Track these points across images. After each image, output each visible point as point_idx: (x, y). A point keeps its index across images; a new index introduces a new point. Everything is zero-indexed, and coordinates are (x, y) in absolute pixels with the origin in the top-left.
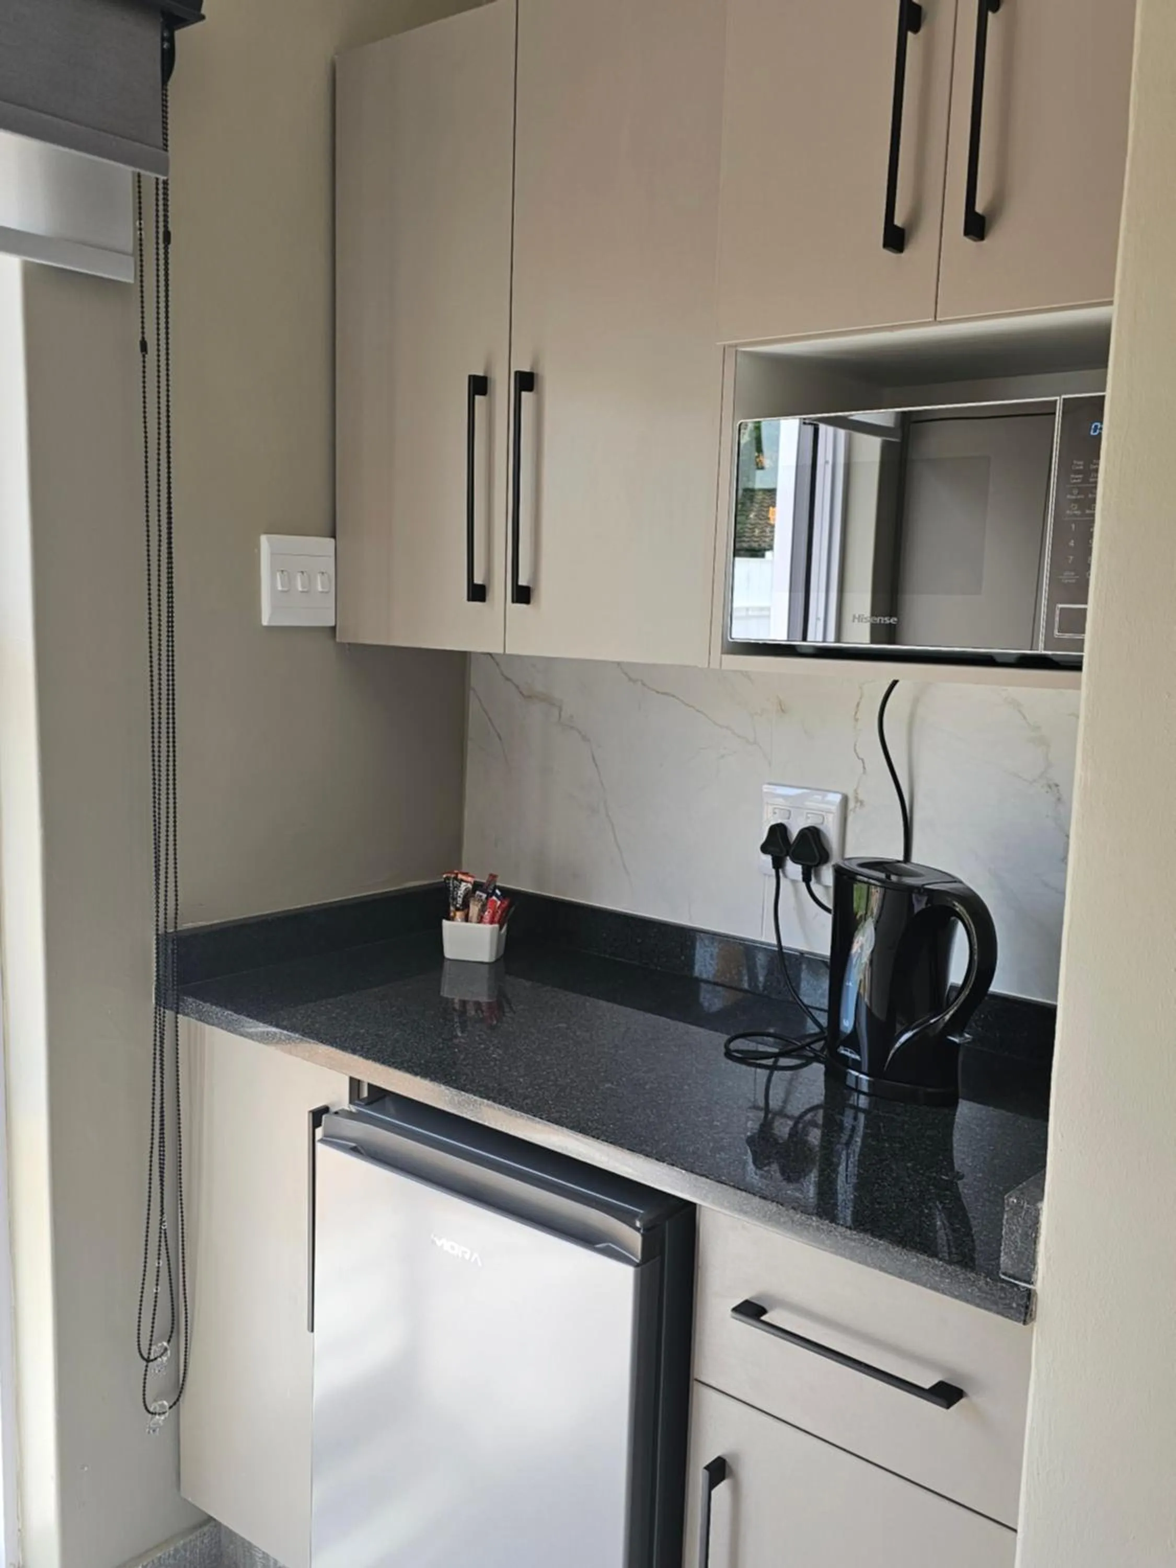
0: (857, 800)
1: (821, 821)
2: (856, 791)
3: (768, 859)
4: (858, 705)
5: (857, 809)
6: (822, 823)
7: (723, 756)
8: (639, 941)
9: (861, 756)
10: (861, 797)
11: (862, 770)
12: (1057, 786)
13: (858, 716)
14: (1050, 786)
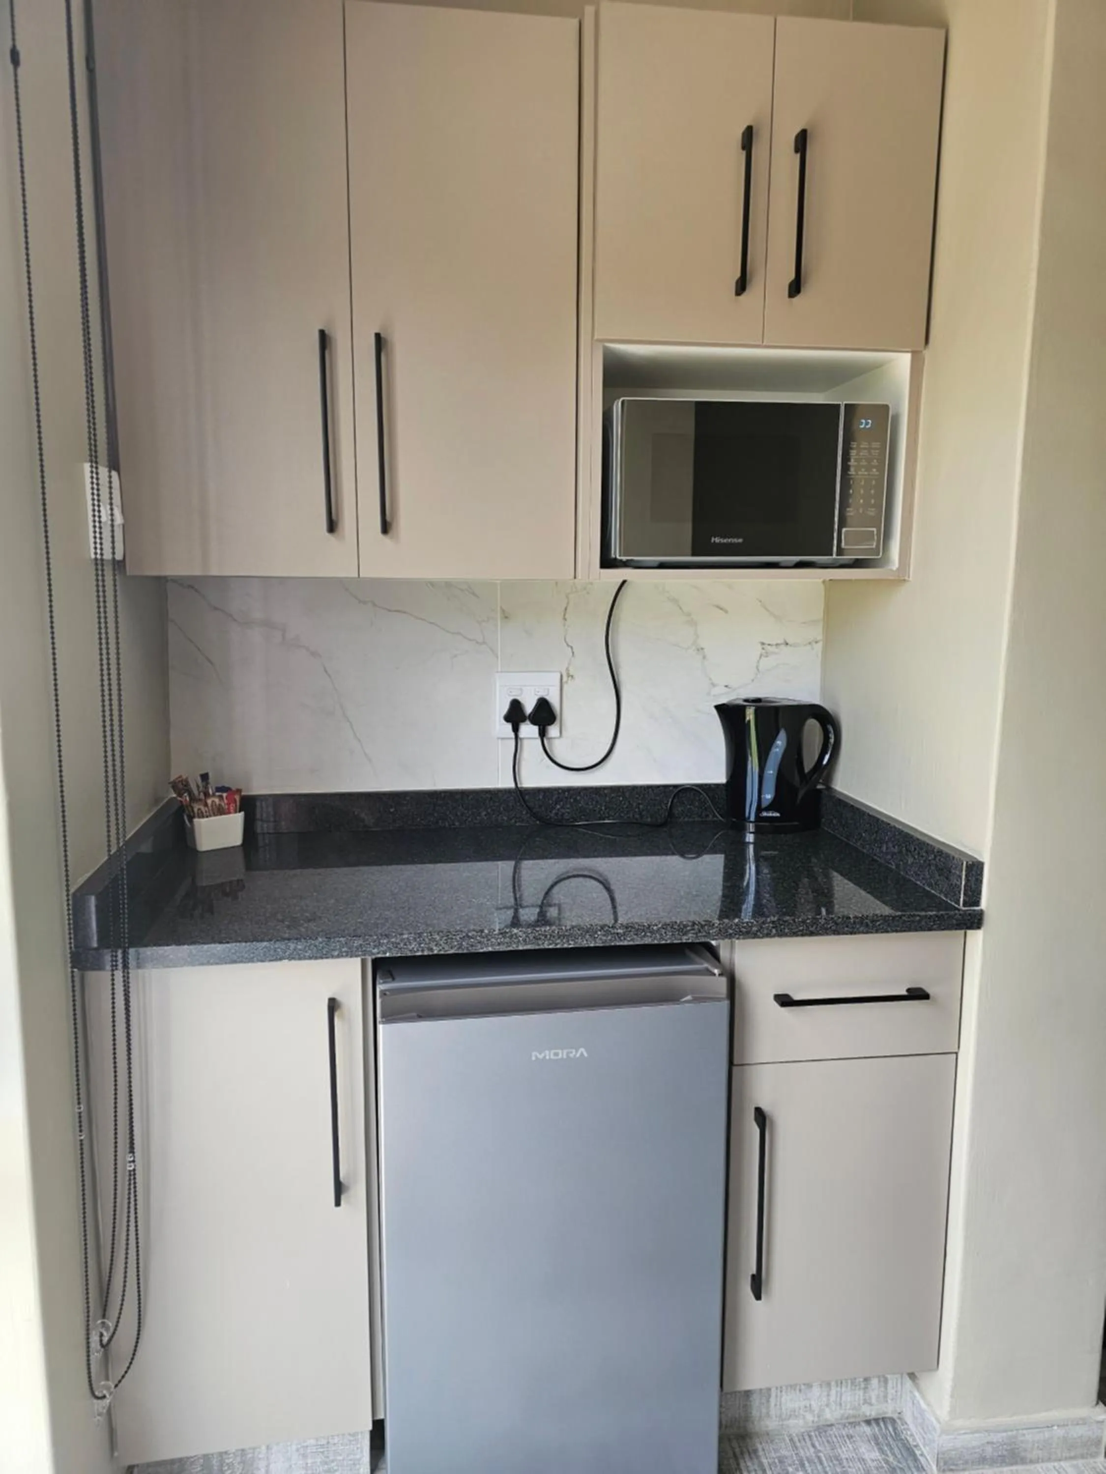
0: (569, 675)
1: (546, 693)
2: (567, 669)
3: (509, 726)
4: (566, 609)
5: (569, 682)
6: (548, 695)
7: (456, 656)
8: (392, 810)
9: (570, 644)
10: (571, 673)
11: (571, 654)
12: (702, 649)
13: (567, 616)
14: (698, 650)
